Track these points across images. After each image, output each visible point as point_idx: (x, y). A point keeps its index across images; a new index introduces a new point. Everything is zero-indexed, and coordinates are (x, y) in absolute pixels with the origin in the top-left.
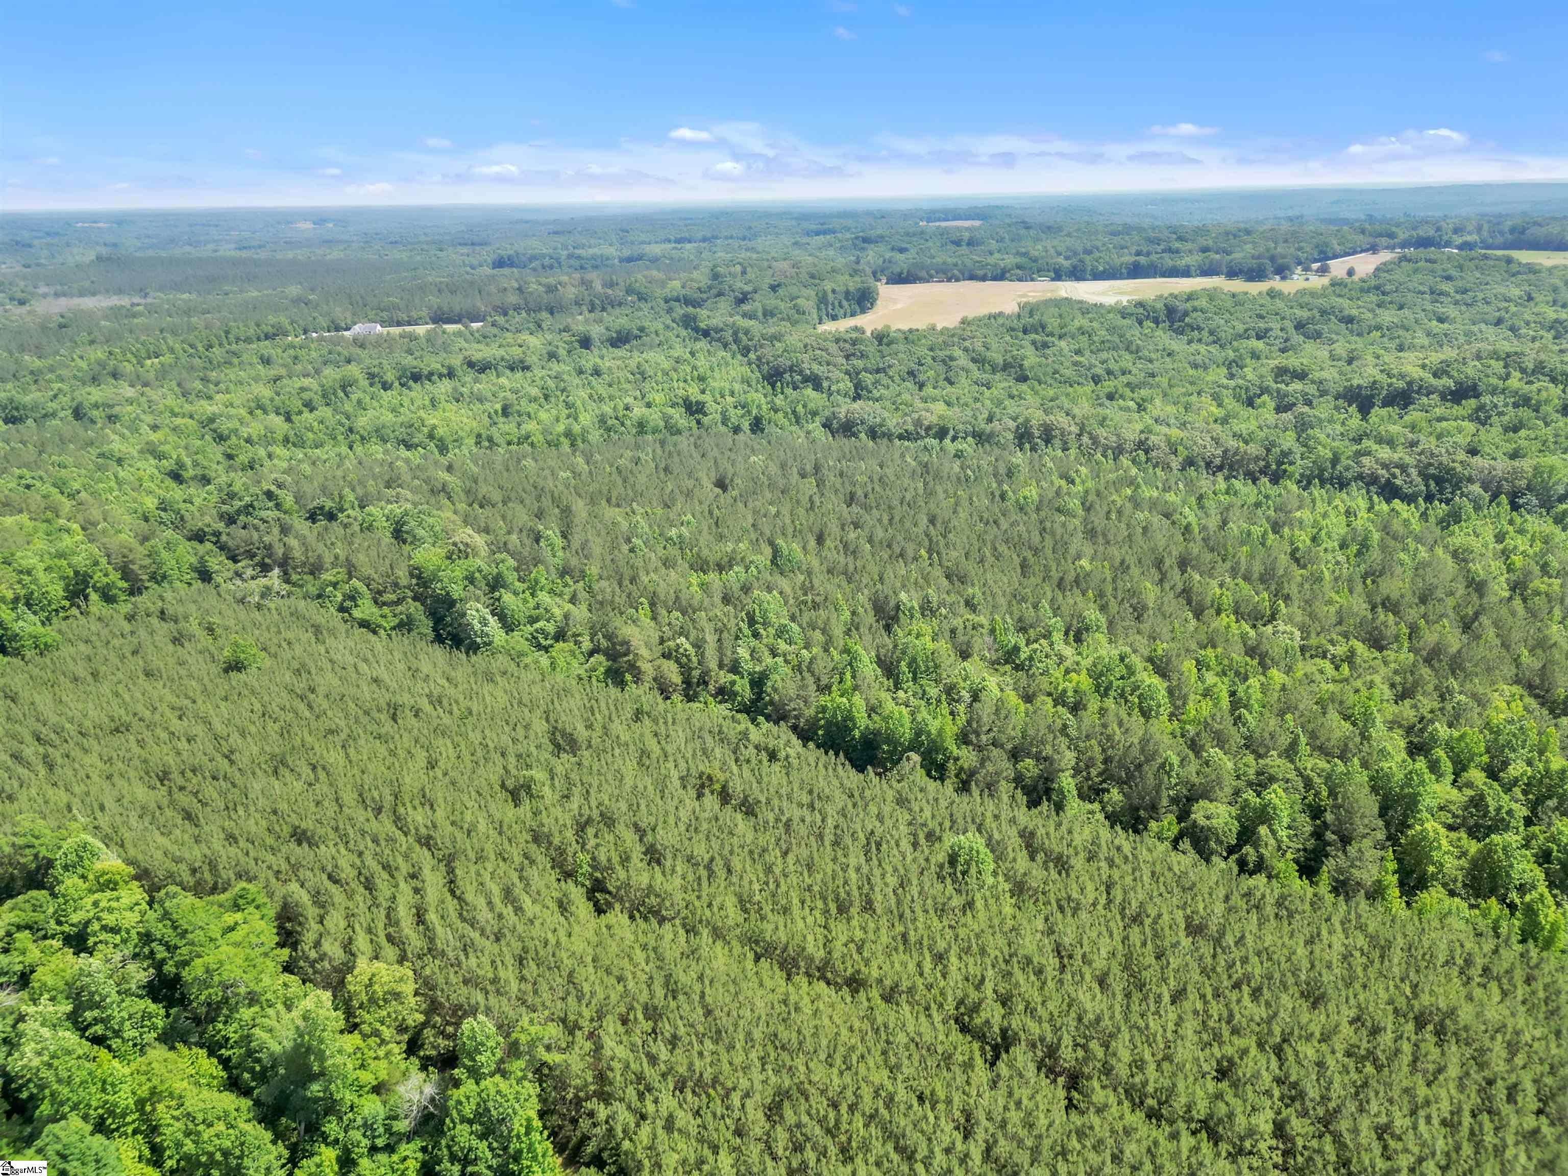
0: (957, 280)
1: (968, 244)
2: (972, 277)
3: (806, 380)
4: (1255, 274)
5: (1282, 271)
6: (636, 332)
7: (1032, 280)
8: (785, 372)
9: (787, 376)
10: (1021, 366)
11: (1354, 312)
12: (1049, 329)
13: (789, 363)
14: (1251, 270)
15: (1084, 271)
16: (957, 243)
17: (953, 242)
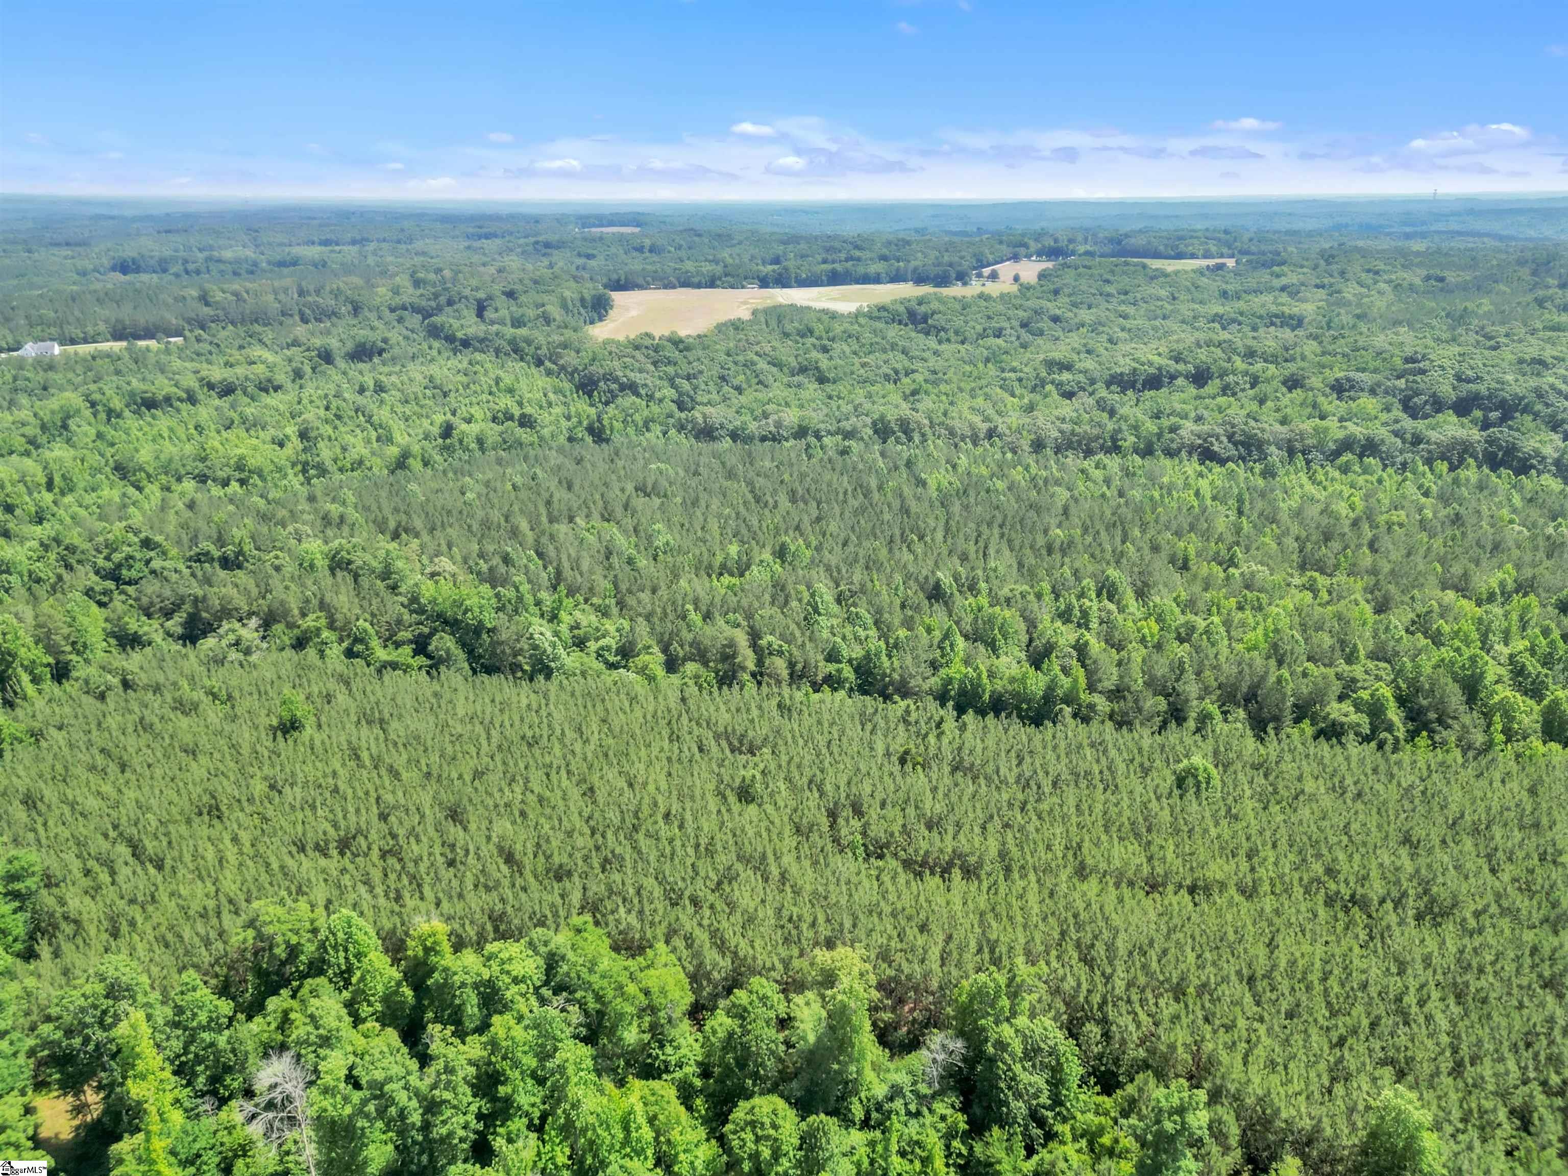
0: (674, 287)
1: (651, 251)
2: (686, 284)
3: (623, 387)
4: (942, 281)
5: (962, 278)
6: (380, 344)
7: (743, 287)
8: (599, 380)
9: (602, 384)
10: (817, 368)
11: (1058, 312)
12: (817, 333)
13: (601, 371)
14: (937, 276)
15: (789, 278)
16: (640, 249)
17: (636, 249)
